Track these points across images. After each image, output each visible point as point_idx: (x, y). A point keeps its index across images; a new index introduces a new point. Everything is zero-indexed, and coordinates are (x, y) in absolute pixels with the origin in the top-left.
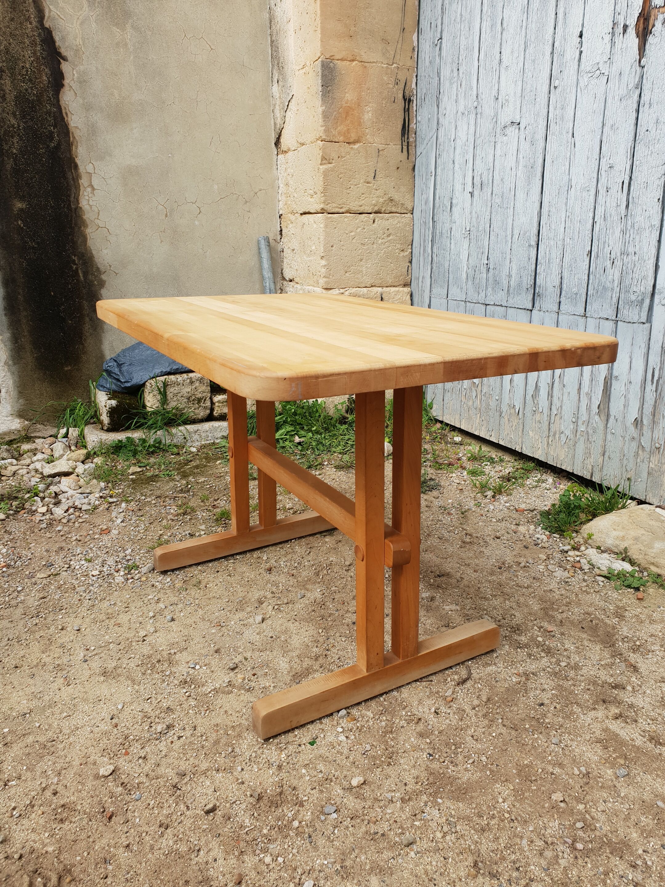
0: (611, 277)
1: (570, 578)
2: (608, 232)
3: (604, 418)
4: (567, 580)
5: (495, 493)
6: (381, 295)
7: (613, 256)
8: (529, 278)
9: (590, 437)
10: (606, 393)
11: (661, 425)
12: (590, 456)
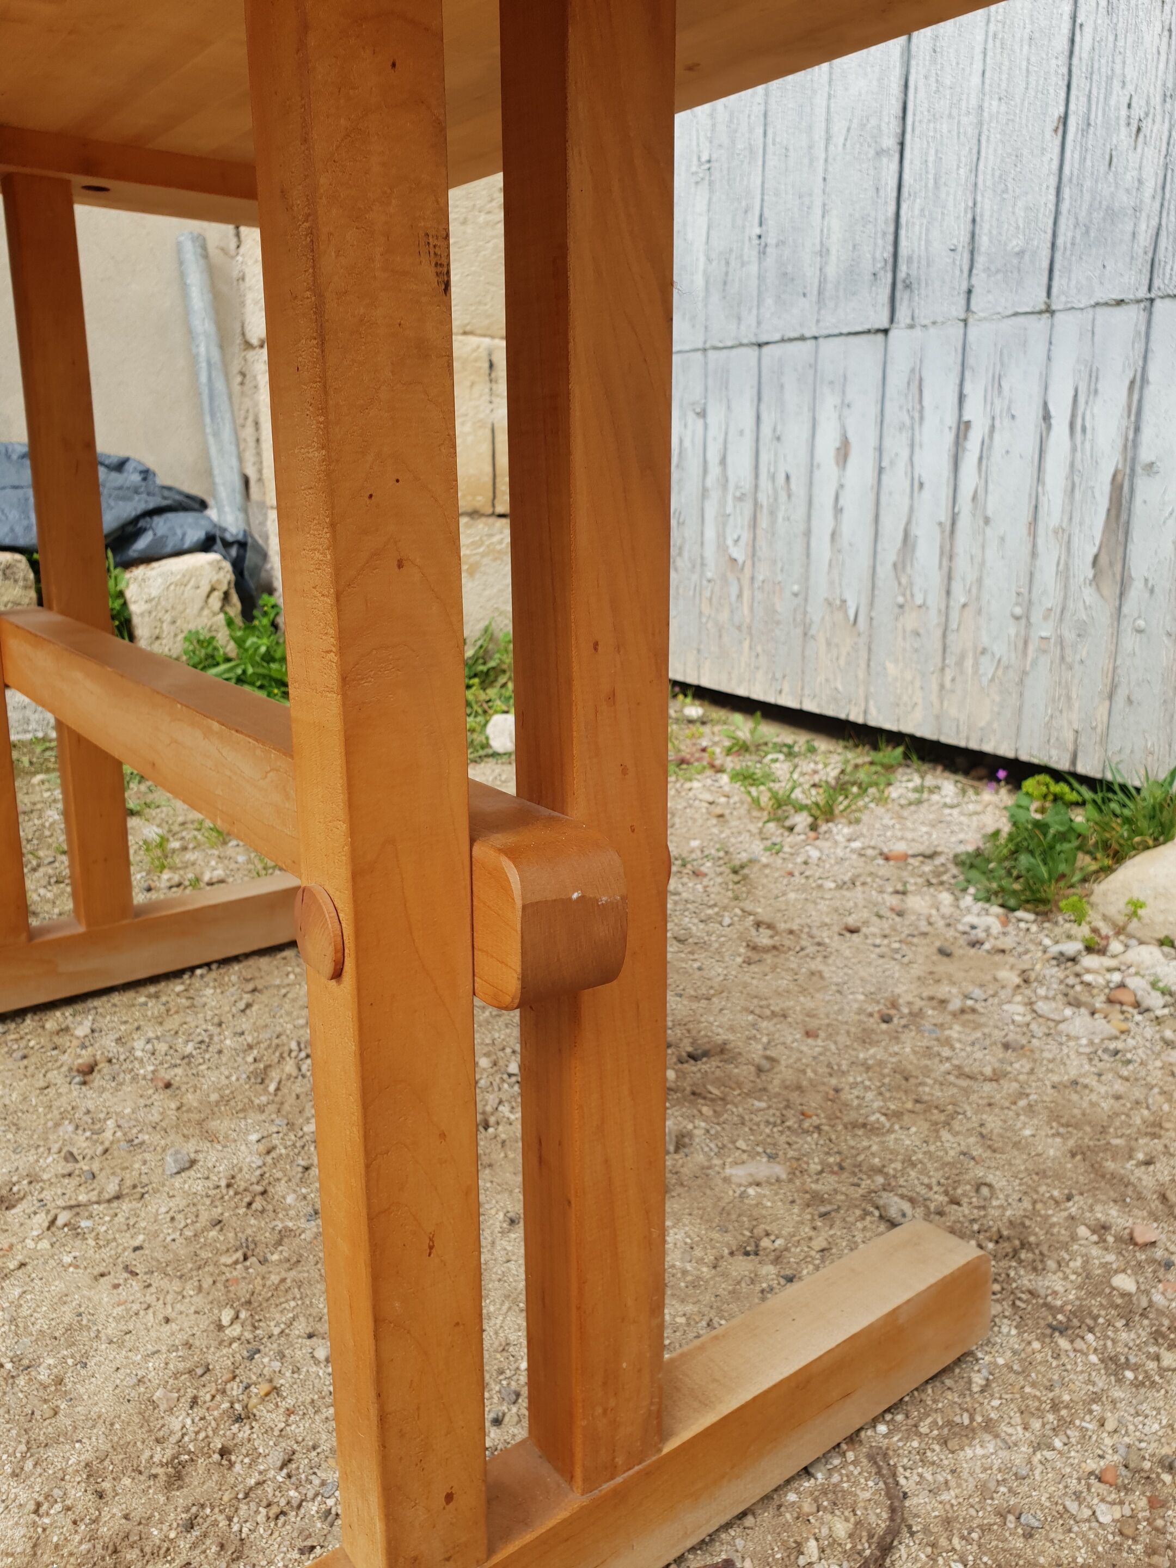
0: (1130, 177)
1: (1116, 1038)
2: (1121, 43)
3: (1110, 590)
4: (1112, 1045)
5: (816, 818)
6: (490, 355)
7: (1137, 112)
8: (880, 242)
9: (1068, 651)
10: (1118, 516)
12: (1069, 706)
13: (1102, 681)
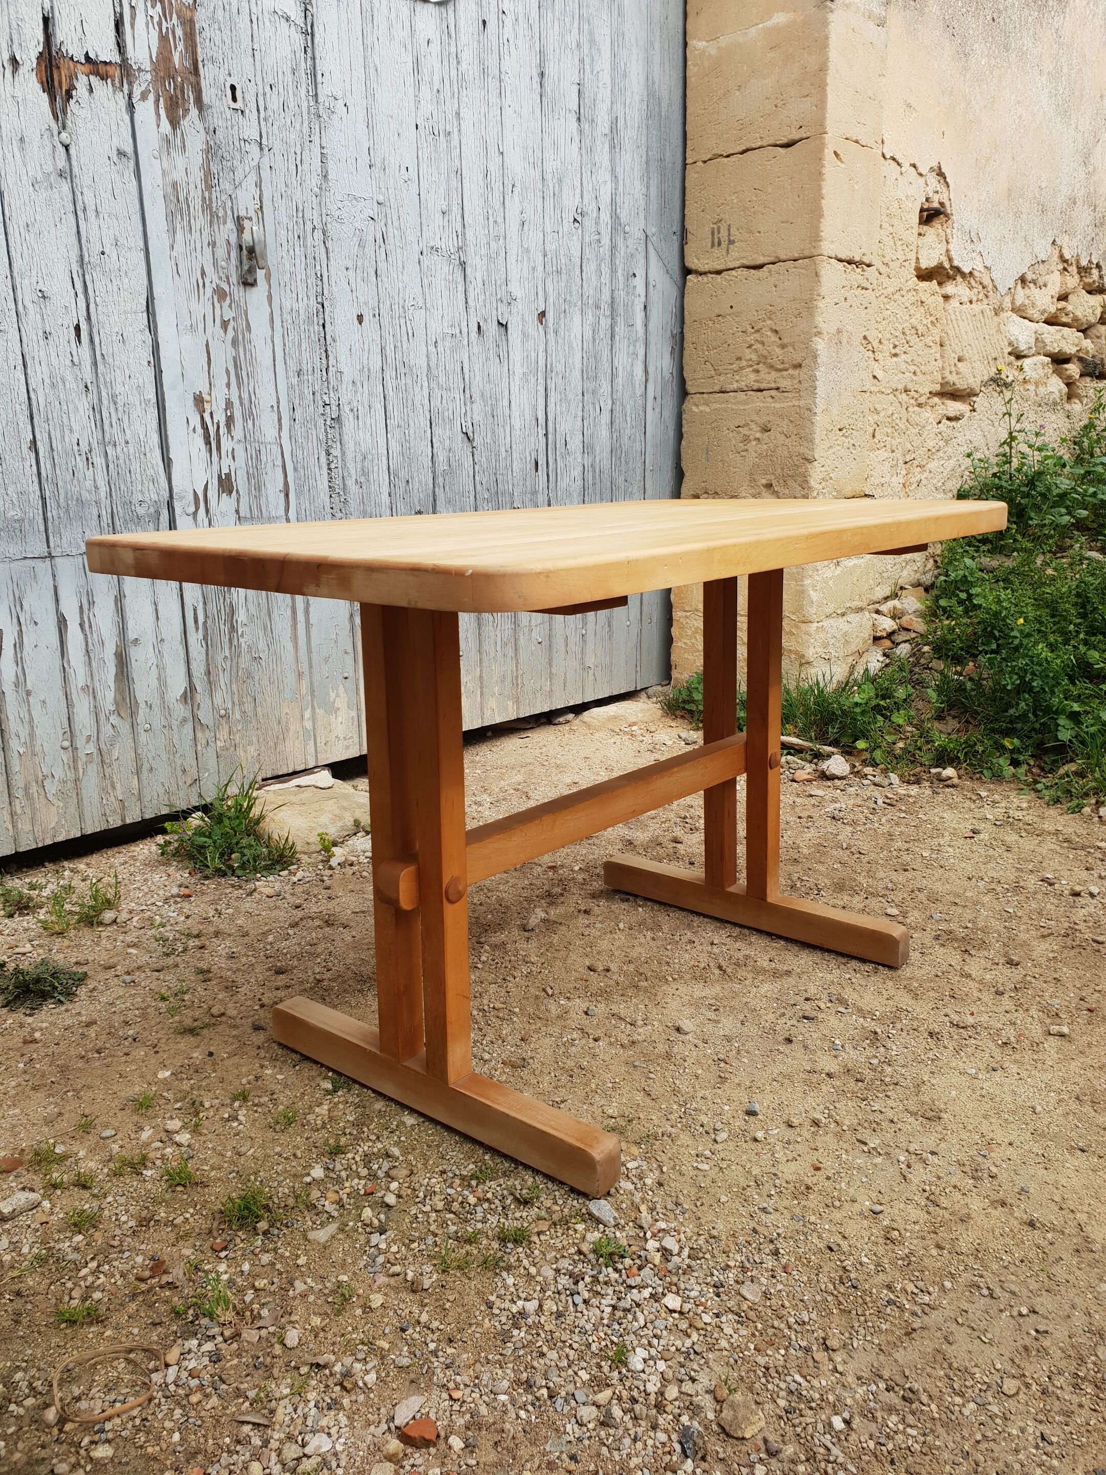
0: (89, 484)
3: (126, 713)
7: (84, 447)
9: (105, 757)
10: (122, 672)
11: (222, 683)
12: (114, 788)
13: (131, 766)
